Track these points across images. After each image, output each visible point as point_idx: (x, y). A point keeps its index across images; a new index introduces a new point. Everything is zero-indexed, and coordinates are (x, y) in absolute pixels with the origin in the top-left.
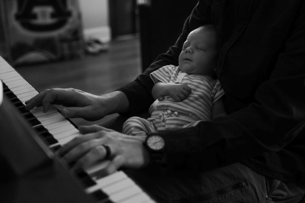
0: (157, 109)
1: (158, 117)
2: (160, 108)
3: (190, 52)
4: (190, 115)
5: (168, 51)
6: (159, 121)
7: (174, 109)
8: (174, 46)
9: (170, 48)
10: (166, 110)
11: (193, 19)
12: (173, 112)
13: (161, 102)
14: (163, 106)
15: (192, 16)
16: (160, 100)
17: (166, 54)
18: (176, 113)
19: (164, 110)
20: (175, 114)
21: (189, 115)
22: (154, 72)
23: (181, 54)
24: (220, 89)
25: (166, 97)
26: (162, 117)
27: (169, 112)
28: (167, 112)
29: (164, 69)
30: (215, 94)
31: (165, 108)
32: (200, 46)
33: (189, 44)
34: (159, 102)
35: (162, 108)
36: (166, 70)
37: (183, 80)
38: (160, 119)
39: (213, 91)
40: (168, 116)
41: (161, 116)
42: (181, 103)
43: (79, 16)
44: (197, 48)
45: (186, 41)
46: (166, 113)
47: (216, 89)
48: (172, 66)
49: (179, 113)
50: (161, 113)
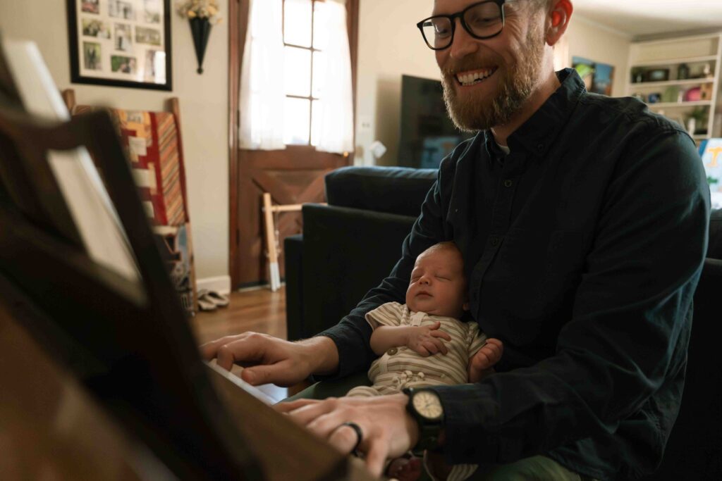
0: (386, 369)
1: (390, 382)
2: (391, 367)
3: (427, 283)
4: (442, 376)
5: (381, 285)
6: (394, 390)
7: (416, 368)
8: (389, 278)
9: (383, 280)
10: (403, 370)
11: (416, 238)
12: (415, 372)
13: (392, 356)
14: (398, 363)
15: (414, 233)
16: (390, 354)
17: (379, 287)
18: (421, 374)
19: (400, 370)
20: (420, 377)
21: (440, 377)
22: (372, 311)
23: (411, 289)
24: (479, 335)
25: (399, 349)
26: (399, 382)
27: (409, 373)
28: (405, 373)
29: (385, 308)
30: (470, 344)
31: (402, 367)
32: (441, 273)
33: (421, 272)
34: (389, 357)
35: (397, 367)
36: (390, 309)
37: (423, 321)
38: (396, 386)
39: (469, 339)
40: (408, 379)
41: (396, 381)
42: (431, 358)
43: (192, 259)
44: (436, 276)
45: (415, 268)
46: (403, 375)
47: (471, 336)
48: (398, 304)
49: (425, 374)
50: (395, 376)
